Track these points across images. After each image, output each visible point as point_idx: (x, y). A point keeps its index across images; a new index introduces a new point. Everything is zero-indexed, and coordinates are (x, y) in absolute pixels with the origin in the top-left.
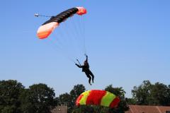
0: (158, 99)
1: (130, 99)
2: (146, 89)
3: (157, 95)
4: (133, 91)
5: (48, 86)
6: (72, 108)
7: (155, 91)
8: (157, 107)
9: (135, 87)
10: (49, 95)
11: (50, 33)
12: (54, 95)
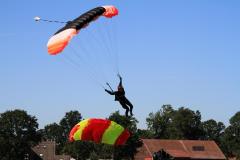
0: (183, 130)
1: (144, 131)
2: (166, 117)
3: (181, 125)
4: (148, 120)
5: (28, 114)
6: (62, 145)
7: (179, 119)
8: (181, 141)
9: (151, 114)
10: (29, 126)
11: (66, 43)
12: (37, 126)
